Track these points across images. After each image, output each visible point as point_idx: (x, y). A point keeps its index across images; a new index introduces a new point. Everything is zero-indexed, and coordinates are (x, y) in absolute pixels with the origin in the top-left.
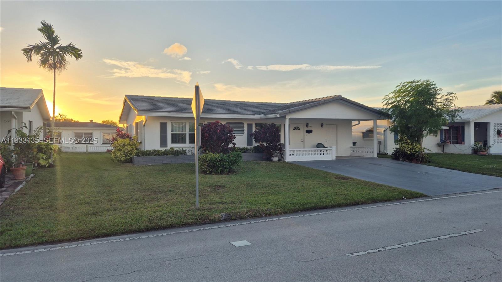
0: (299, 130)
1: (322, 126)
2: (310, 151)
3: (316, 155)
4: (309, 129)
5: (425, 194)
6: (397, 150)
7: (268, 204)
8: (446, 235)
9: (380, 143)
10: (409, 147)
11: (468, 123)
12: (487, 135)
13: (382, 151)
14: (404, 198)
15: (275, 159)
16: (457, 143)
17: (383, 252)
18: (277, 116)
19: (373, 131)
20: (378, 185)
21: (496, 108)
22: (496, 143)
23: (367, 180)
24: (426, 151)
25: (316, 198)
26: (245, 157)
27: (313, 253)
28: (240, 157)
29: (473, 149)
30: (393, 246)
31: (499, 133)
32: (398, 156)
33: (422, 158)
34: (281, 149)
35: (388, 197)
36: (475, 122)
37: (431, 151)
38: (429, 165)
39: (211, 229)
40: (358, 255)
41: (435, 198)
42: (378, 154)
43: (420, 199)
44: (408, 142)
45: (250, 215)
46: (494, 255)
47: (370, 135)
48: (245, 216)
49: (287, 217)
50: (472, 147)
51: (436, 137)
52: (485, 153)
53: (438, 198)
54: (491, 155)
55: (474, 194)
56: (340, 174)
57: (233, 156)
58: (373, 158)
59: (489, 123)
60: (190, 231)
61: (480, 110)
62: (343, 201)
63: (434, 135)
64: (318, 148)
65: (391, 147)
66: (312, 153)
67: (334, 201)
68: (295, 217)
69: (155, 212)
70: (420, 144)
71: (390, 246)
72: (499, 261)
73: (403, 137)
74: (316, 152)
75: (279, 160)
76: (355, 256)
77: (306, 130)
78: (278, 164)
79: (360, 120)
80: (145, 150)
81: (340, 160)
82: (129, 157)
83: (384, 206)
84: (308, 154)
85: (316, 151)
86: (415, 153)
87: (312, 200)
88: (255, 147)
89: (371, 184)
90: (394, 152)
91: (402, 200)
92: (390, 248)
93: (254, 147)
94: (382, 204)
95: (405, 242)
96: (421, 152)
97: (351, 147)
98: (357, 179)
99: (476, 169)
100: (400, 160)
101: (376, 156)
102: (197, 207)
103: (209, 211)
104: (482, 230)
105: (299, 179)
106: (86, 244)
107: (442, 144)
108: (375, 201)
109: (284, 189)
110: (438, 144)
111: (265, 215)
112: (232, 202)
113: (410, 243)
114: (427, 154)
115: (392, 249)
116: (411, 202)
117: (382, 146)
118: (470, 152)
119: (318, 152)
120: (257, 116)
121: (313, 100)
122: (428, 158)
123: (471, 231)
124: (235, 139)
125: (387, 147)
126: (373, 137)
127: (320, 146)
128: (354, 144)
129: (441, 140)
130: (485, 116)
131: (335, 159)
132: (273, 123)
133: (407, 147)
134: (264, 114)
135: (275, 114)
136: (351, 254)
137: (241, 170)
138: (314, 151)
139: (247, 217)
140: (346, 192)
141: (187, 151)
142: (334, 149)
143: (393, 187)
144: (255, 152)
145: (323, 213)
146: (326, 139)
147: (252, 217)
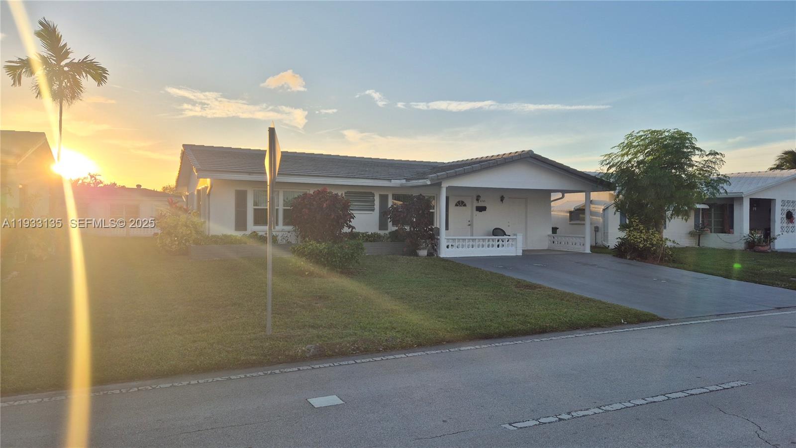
0: (465, 205)
1: (502, 200)
2: (481, 240)
3: (490, 248)
4: (481, 204)
5: (659, 316)
6: (622, 242)
7: (392, 330)
8: (682, 391)
9: (597, 229)
10: (641, 237)
11: (740, 199)
12: (770, 220)
13: (600, 242)
14: (623, 322)
15: (423, 253)
16: (723, 232)
17: (566, 422)
18: (427, 182)
19: (584, 210)
20: (583, 299)
21: (785, 175)
22: (785, 233)
23: (567, 290)
24: (669, 244)
25: (476, 320)
26: (369, 248)
27: (444, 421)
28: (361, 249)
29: (747, 241)
30: (587, 410)
31: (789, 216)
32: (624, 250)
33: (663, 254)
34: (432, 237)
35: (596, 320)
36: (750, 199)
37: (677, 244)
38: (673, 267)
39: (285, 372)
40: (521, 428)
41: (674, 323)
42: (592, 248)
43: (650, 323)
44: (640, 228)
45: (358, 348)
46: (759, 432)
47: (581, 216)
48: (350, 349)
49: (420, 354)
50: (744, 238)
51: (686, 221)
52: (766, 248)
53: (680, 324)
54: (776, 251)
55: (741, 317)
56: (524, 279)
57: (349, 247)
58: (584, 253)
59: (774, 200)
60: (248, 375)
61: (760, 178)
62: (520, 327)
63: (682, 219)
64: (495, 236)
65: (614, 236)
66: (484, 243)
67: (504, 326)
68: (433, 352)
69: (195, 341)
70: (660, 232)
71: (581, 410)
72: (767, 444)
73: (633, 220)
74: (491, 243)
75: (430, 254)
76: (516, 428)
77: (477, 207)
78: (427, 261)
79: (564, 192)
80: (210, 235)
81: (529, 256)
82: (184, 246)
83: (588, 335)
84: (477, 246)
85: (491, 240)
86: (650, 246)
87: (468, 324)
88: (392, 233)
89: (572, 296)
90: (617, 244)
91: (620, 326)
92: (581, 413)
93: (390, 233)
94: (585, 331)
95: (609, 403)
96: (662, 246)
97: (549, 236)
98: (551, 288)
99: (750, 274)
100: (626, 258)
101: (588, 251)
102: (268, 334)
103: (288, 340)
104: (744, 383)
105: (455, 287)
106: (58, 397)
107: (698, 233)
108: (574, 326)
109: (426, 303)
110: (690, 232)
111: (384, 349)
112: (331, 326)
113: (618, 404)
114: (671, 249)
115: (584, 416)
116: (635, 329)
117: (599, 234)
118: (741, 246)
119: (494, 243)
120: (396, 183)
121: (488, 158)
122: (671, 255)
123: (727, 384)
124: (353, 219)
125: (607, 237)
126: (584, 219)
127: (497, 232)
128: (554, 230)
129: (696, 226)
130: (768, 189)
131: (521, 254)
132: (421, 194)
133: (638, 237)
134: (407, 180)
135: (424, 179)
136: (510, 424)
137: (364, 271)
138: (487, 241)
139: (352, 352)
140: (527, 311)
141: (279, 238)
142: (520, 238)
143: (608, 302)
144: (391, 241)
145: (483, 346)
146: (509, 222)
147: (361, 352)
